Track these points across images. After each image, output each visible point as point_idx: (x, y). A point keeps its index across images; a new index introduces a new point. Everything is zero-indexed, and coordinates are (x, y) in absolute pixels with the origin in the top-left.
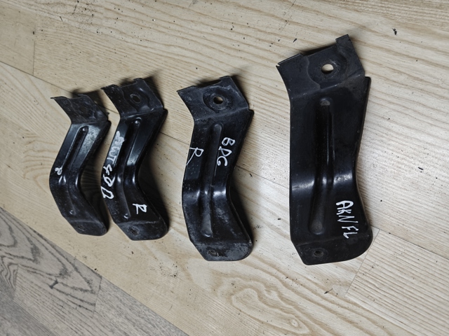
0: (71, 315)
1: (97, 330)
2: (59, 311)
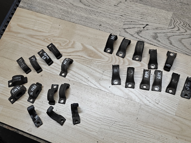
0: (137, 17)
2: (143, 16)
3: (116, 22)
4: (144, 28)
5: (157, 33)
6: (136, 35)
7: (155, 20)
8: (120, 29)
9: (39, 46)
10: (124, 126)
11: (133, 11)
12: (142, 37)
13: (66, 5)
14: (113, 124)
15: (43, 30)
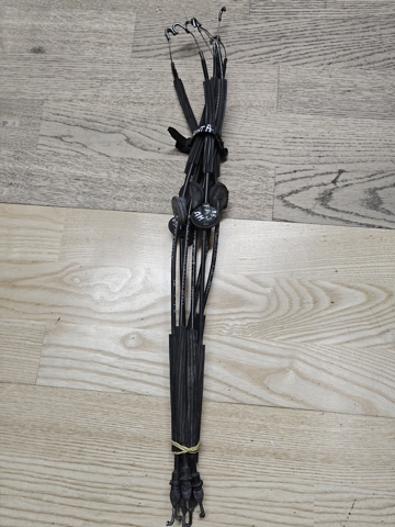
3: (253, 183)
4: (334, 182)
5: (376, 189)
6: (319, 209)
7: (358, 153)
8: (268, 202)
9: (41, 309)
10: (385, 507)
11: (290, 140)
12: (337, 210)
13: (89, 163)
14: (349, 511)
15: (40, 256)
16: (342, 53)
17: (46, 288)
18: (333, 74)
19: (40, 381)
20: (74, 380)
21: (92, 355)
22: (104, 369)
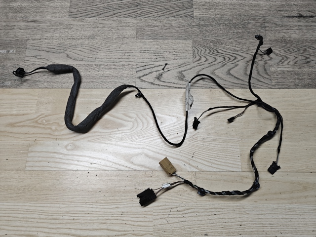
0: (150, 57)
1: (132, 60)
2: (158, 55)
3: (126, 72)
4: (163, 69)
5: (182, 71)
6: (157, 82)
7: (174, 56)
8: (133, 80)
9: (27, 136)
11: (143, 51)
12: (165, 82)
14: (169, 213)
15: (27, 111)
16: (165, 11)
17: (29, 126)
18: (162, 21)
19: (27, 168)
20: (43, 166)
21: (52, 154)
22: (58, 160)
